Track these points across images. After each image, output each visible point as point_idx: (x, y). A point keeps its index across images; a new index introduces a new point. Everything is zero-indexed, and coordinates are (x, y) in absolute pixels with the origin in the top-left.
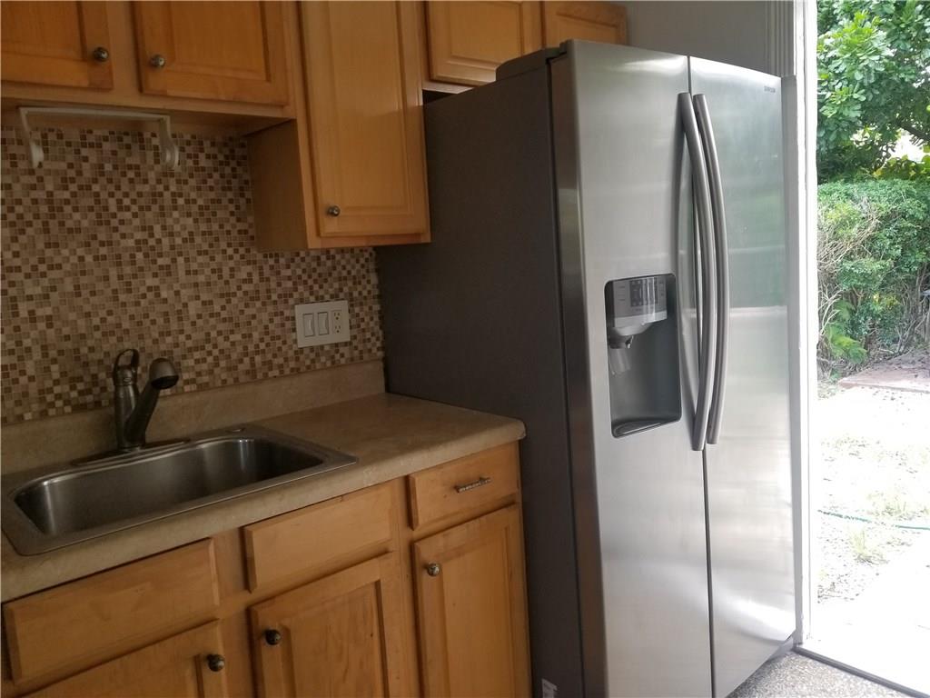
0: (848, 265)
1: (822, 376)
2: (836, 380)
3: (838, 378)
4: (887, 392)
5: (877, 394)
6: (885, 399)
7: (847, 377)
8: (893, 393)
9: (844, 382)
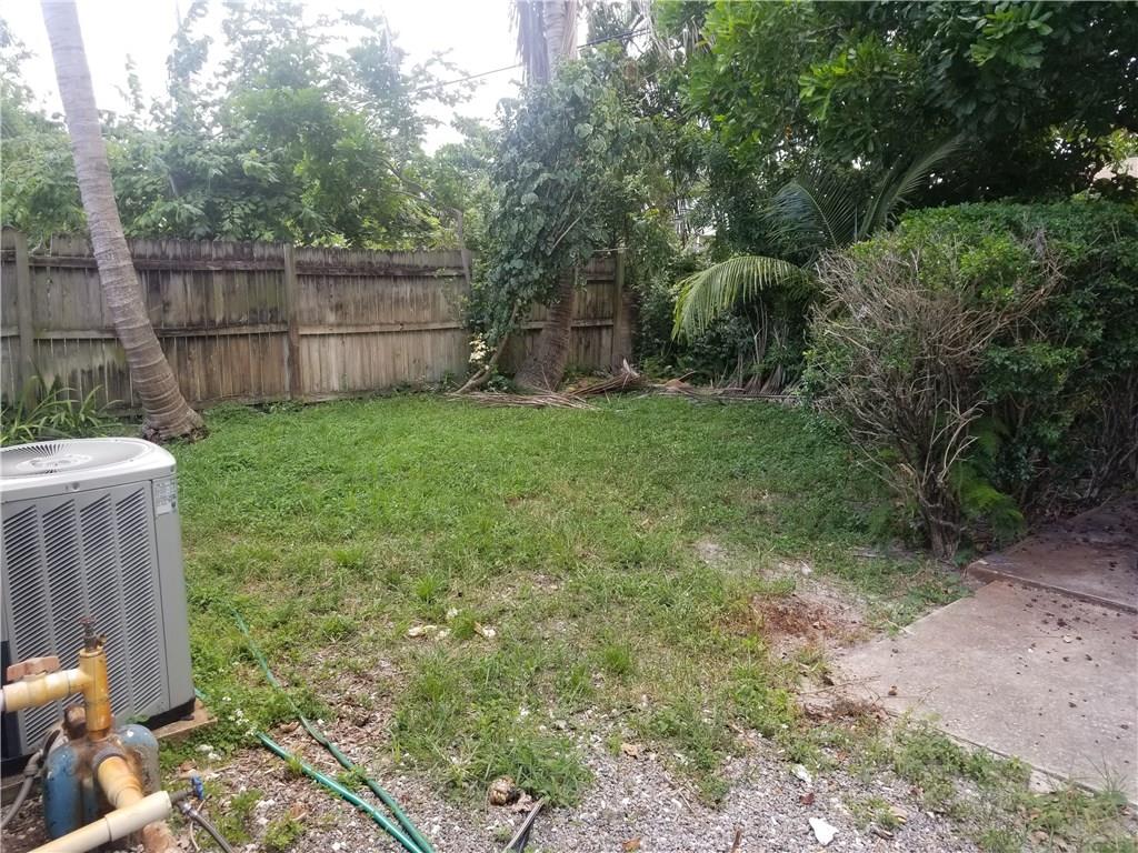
1: (943, 550)
2: (965, 562)
3: (969, 559)
4: (1055, 602)
5: (1034, 604)
6: (1046, 622)
7: (987, 557)
8: (1064, 606)
9: (980, 568)
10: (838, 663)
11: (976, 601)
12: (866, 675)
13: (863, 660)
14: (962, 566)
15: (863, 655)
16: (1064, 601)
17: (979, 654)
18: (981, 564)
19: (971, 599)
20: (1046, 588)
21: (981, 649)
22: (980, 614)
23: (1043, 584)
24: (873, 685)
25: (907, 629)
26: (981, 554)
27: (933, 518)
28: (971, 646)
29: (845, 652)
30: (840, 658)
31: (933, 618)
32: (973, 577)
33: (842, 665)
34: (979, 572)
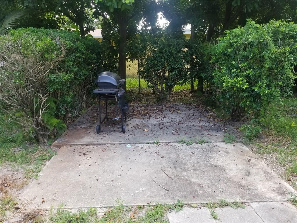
0: (52, 77)
1: (43, 142)
2: (51, 143)
3: (52, 142)
4: (80, 148)
5: (75, 150)
6: (80, 156)
7: (57, 140)
8: (83, 149)
9: (56, 144)
10: (19, 198)
11: (58, 156)
12: (31, 198)
13: (28, 192)
14: (50, 145)
15: (28, 190)
16: (82, 147)
17: (66, 174)
18: (56, 143)
19: (57, 155)
20: (76, 145)
21: (66, 172)
22: (62, 160)
23: (75, 144)
24: (35, 201)
25: (40, 174)
26: (55, 139)
27: (39, 132)
28: (63, 172)
29: (20, 192)
30: (20, 195)
31: (47, 166)
32: (54, 147)
33: (21, 198)
34: (56, 145)
